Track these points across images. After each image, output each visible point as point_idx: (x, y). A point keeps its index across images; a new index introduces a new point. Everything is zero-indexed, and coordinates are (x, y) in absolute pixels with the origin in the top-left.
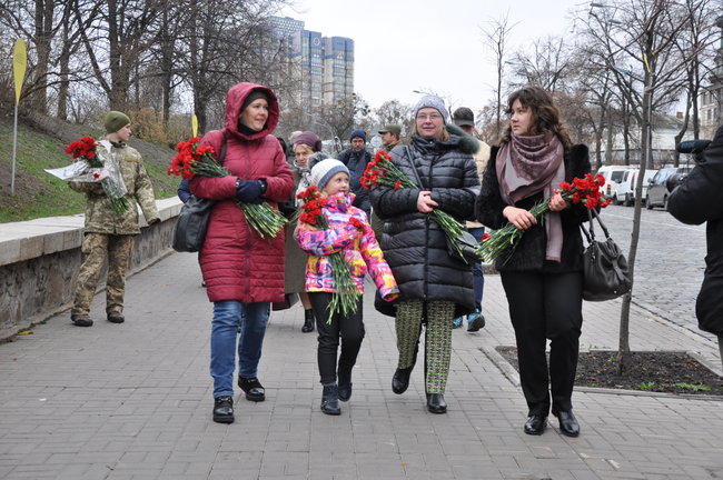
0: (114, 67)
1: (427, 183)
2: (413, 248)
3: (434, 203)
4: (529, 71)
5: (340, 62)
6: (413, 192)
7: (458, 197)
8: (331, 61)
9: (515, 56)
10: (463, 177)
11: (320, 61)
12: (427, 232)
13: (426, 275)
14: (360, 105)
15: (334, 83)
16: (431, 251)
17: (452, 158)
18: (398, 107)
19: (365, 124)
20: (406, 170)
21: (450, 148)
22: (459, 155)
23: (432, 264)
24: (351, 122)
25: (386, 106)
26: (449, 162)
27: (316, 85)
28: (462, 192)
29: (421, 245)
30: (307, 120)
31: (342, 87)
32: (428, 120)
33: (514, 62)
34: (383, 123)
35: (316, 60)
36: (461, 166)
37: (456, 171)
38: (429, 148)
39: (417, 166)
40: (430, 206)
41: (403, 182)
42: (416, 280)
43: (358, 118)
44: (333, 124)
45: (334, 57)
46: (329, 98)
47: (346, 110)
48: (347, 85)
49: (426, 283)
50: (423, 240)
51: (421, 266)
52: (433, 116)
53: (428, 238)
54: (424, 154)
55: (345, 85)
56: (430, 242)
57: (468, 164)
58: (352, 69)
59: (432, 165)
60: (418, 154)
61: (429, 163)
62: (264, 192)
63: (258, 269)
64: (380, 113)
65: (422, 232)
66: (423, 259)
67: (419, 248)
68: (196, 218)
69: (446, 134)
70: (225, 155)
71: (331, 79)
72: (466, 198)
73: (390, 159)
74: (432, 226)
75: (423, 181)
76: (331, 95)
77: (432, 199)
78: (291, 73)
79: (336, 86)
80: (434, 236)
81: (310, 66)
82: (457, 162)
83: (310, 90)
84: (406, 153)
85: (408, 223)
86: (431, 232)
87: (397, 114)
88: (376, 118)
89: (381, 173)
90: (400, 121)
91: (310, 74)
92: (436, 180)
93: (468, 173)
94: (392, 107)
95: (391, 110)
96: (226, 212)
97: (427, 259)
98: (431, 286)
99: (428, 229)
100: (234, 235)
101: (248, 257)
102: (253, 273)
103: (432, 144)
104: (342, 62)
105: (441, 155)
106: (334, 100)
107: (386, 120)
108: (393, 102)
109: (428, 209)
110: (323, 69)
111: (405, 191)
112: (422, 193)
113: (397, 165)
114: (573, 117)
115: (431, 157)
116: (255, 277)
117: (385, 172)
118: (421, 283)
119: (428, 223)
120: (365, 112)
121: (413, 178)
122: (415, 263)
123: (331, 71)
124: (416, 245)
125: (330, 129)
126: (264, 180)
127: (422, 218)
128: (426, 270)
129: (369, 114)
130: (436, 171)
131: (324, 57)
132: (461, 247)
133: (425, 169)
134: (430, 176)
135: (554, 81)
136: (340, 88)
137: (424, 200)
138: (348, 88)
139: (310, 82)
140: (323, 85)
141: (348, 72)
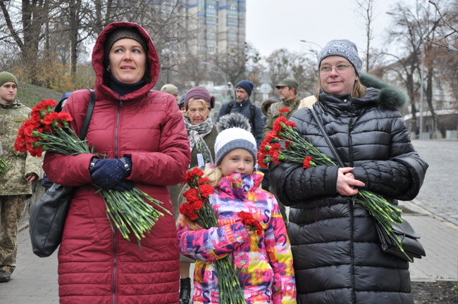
0: (25, 20)
1: (346, 156)
2: (333, 244)
3: (359, 183)
4: (409, 20)
5: (233, 13)
6: (330, 170)
7: (390, 172)
8: (224, 12)
9: (396, 6)
10: (390, 142)
11: (214, 12)
12: (352, 222)
13: (353, 280)
14: (251, 54)
15: (227, 32)
16: (358, 246)
17: (373, 119)
18: (286, 54)
19: (256, 71)
20: (316, 139)
21: (369, 105)
22: (384, 114)
23: (360, 264)
24: (243, 69)
25: (275, 54)
26: (371, 125)
27: (211, 34)
28: (394, 164)
29: (345, 240)
30: (202, 67)
31: (235, 36)
32: (333, 72)
33: (396, 12)
34: (272, 70)
35: (211, 10)
36: (387, 129)
37: (381, 137)
38: (343, 109)
39: (329, 134)
40: (355, 187)
41: (314, 157)
42: (341, 287)
43: (250, 65)
44: (226, 71)
45: (227, 8)
46: (223, 47)
47: (239, 57)
48: (240, 33)
49: (354, 290)
50: (348, 231)
51: (345, 269)
52: (340, 66)
53: (353, 229)
54: (337, 116)
55: (238, 34)
56: (356, 234)
57: (396, 125)
58: (244, 19)
59: (350, 130)
60: (329, 118)
61: (345, 128)
62: (129, 175)
63: (129, 282)
64: (270, 60)
65: (345, 221)
66: (348, 259)
67: (341, 244)
68: (48, 210)
69: (362, 87)
70: (89, 124)
71: (225, 29)
72: (400, 172)
73: (293, 125)
74: (358, 212)
75: (341, 153)
76: (224, 43)
77: (356, 178)
78: (187, 26)
79: (230, 35)
80: (361, 225)
81: (205, 16)
82: (383, 123)
83: (205, 38)
84: (312, 117)
85: (324, 210)
86: (357, 221)
87: (286, 62)
88: (266, 65)
89: (283, 145)
90: (289, 68)
91: (205, 24)
92: (357, 150)
93: (397, 137)
94: (281, 55)
95: (281, 58)
96: (85, 202)
97: (353, 257)
98: (361, 294)
99: (353, 217)
100: (95, 235)
101: (115, 265)
102: (122, 287)
103: (346, 103)
104: (235, 13)
105: (359, 115)
106: (227, 48)
107: (276, 67)
108: (282, 50)
109: (352, 191)
110: (217, 20)
111: (319, 169)
112: (341, 170)
113: (303, 133)
114: (451, 64)
115: (347, 120)
116: (124, 293)
117: (287, 143)
118: (347, 292)
119: (352, 209)
120: (256, 60)
121: (327, 150)
122: (338, 264)
123: (225, 20)
124: (338, 240)
125: (224, 76)
126: (128, 157)
127: (344, 203)
128: (353, 272)
129: (260, 62)
130: (356, 138)
131: (218, 8)
132: (399, 239)
133: (342, 138)
134: (350, 146)
135: (434, 29)
136: (233, 36)
137: (345, 179)
138: (240, 36)
139: (206, 31)
140: (217, 34)
141: (240, 22)
